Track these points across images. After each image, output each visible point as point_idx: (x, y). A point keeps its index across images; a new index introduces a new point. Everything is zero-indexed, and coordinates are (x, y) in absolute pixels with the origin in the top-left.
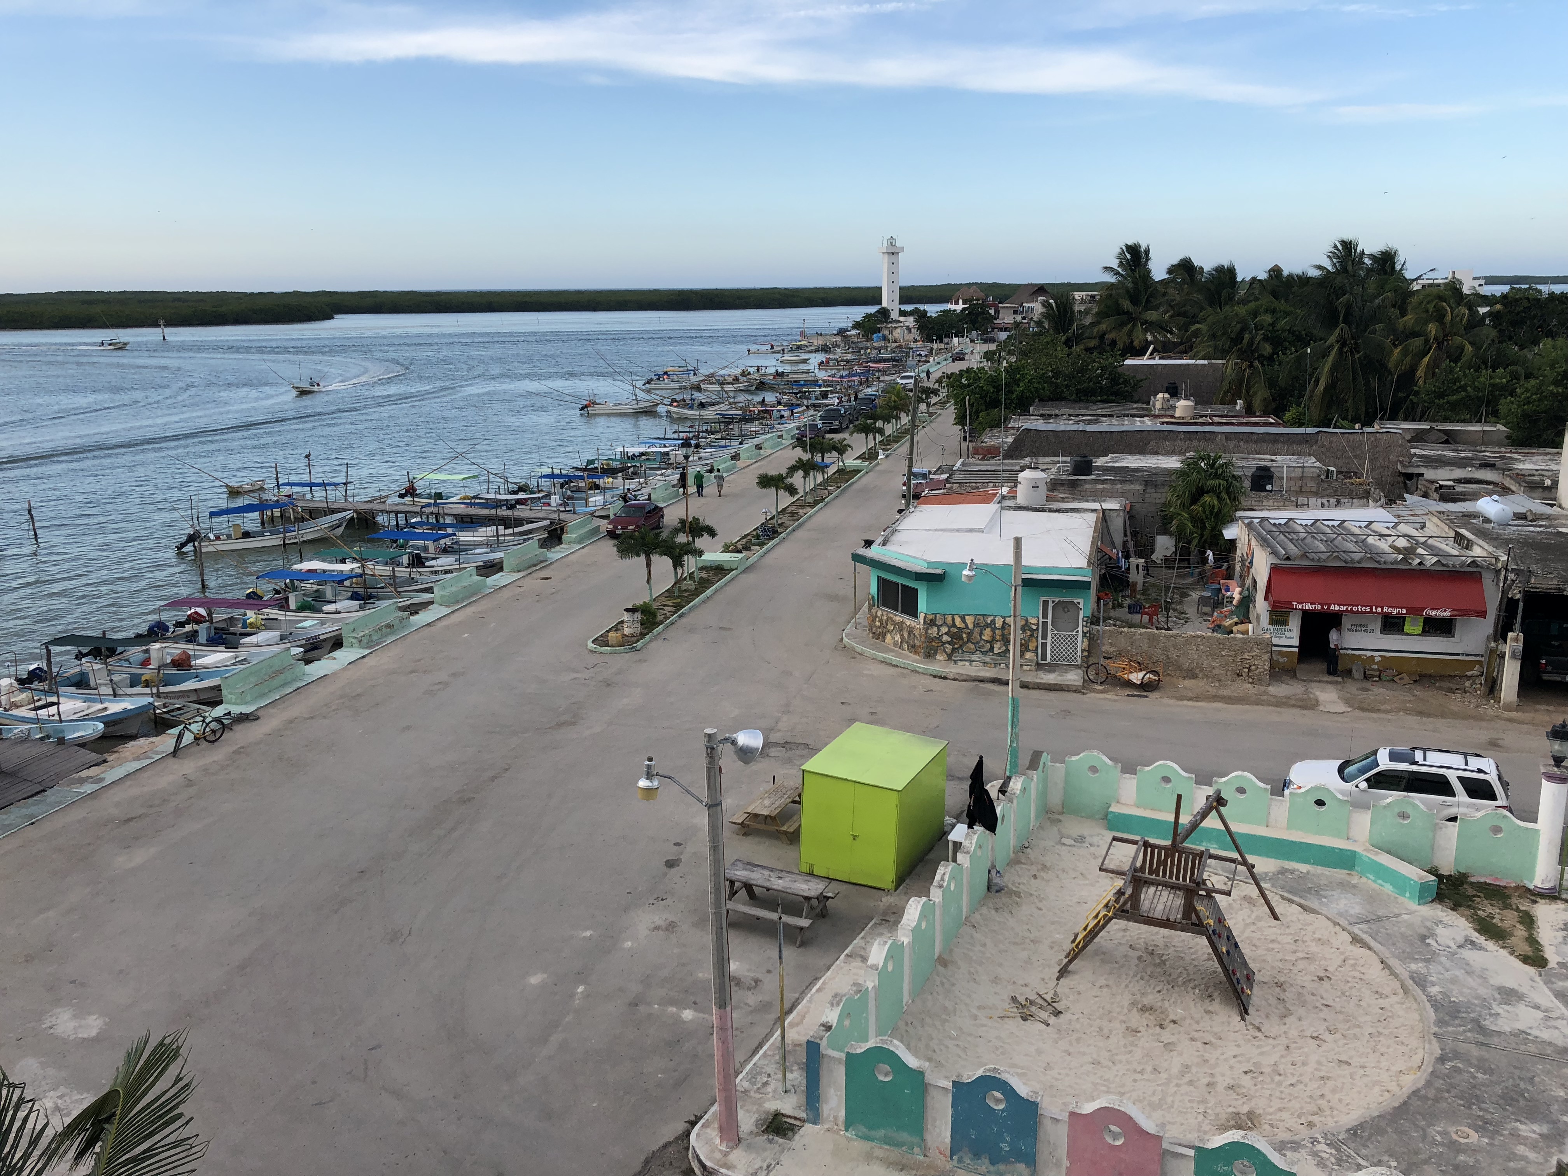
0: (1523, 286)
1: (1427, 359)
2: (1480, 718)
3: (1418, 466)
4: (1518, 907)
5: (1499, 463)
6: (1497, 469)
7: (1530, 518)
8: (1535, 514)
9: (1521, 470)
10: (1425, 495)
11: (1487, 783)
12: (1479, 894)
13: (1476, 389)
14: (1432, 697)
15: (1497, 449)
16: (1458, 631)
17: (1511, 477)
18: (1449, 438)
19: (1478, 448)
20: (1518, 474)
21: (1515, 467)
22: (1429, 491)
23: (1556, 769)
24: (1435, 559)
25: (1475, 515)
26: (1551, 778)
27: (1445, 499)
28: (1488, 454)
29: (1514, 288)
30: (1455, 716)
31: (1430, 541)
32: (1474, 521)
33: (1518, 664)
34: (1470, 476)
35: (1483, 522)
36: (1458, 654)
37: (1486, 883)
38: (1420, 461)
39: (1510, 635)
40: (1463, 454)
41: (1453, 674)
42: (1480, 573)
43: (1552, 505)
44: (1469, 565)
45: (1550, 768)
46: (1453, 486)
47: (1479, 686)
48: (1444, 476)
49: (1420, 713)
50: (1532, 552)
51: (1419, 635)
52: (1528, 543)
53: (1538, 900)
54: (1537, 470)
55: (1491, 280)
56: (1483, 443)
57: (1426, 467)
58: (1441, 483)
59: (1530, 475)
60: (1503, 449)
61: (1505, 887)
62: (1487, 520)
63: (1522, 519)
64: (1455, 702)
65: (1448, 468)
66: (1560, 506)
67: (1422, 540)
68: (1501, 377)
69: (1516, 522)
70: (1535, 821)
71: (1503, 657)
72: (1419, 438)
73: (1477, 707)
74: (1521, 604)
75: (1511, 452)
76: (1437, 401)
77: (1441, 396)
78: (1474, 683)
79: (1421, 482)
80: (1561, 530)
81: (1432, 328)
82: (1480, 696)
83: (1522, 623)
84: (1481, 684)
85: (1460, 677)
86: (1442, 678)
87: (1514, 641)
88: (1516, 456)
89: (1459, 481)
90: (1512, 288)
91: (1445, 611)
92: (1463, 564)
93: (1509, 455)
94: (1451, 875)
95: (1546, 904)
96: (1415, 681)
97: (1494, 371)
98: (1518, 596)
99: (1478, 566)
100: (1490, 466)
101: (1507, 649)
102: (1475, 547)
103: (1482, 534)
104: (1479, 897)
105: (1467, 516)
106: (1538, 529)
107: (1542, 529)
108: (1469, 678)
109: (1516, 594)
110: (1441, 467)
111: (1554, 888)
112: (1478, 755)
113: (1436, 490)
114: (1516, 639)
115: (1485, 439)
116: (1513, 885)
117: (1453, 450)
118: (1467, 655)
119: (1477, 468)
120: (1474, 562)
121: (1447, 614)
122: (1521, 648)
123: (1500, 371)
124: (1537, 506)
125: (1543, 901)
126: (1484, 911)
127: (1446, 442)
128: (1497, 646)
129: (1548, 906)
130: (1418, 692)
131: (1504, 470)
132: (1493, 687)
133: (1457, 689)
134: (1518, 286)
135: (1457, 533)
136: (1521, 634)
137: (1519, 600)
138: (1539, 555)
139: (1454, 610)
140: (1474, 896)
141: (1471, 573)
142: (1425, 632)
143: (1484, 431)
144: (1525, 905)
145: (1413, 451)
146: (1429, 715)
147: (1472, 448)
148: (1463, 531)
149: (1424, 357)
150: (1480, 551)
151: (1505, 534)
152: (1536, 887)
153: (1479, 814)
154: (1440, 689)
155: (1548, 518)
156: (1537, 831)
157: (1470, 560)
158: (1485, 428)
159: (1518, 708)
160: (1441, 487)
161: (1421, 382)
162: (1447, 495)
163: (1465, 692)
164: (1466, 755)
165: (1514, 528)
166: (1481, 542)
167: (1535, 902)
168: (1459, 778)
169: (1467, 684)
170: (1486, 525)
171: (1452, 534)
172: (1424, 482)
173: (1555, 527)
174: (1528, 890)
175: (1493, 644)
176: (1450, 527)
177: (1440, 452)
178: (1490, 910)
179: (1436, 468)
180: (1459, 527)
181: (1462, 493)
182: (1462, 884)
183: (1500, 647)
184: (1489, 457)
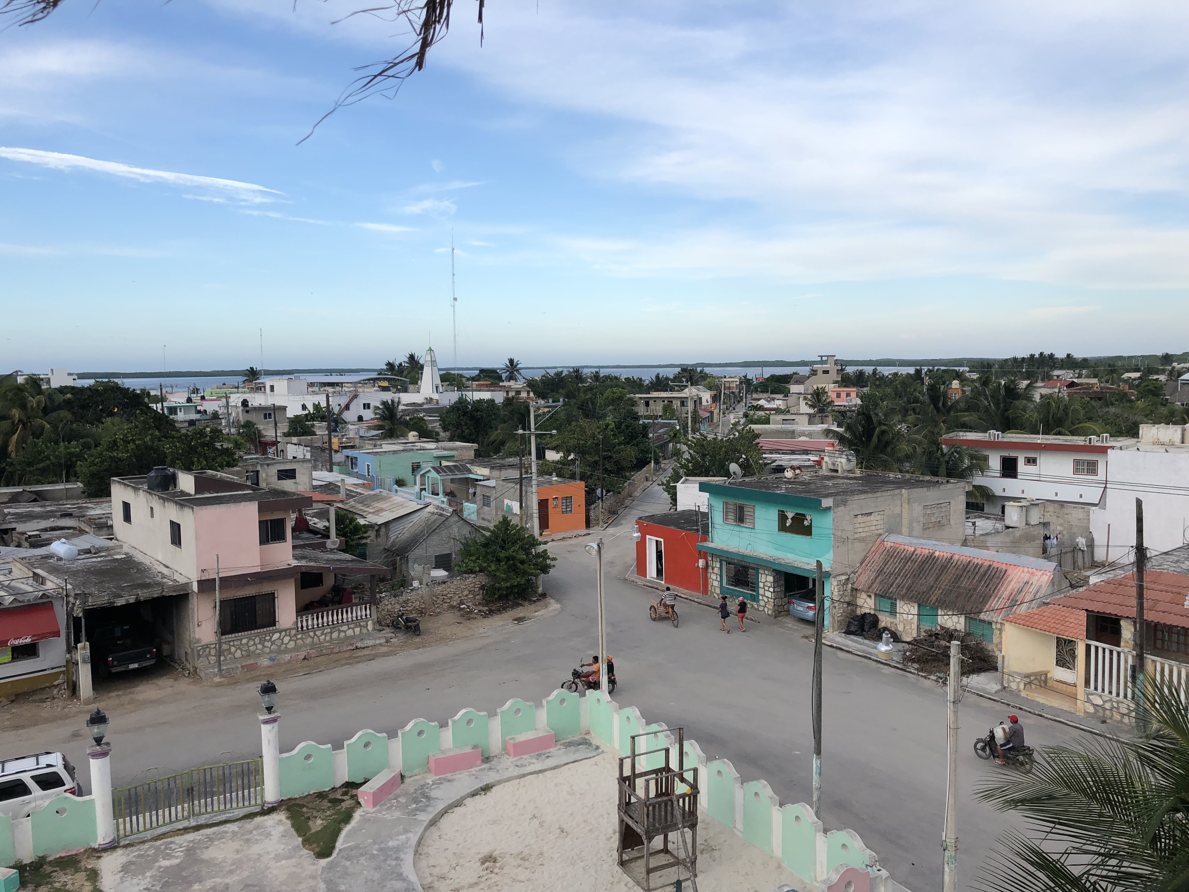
0: (104, 380)
1: (15, 437)
2: (67, 717)
3: (10, 522)
4: (86, 868)
5: (76, 512)
6: (74, 517)
7: (93, 551)
8: (97, 549)
9: (92, 515)
10: (19, 546)
11: (55, 773)
12: (55, 869)
13: (57, 457)
14: (25, 710)
15: (75, 502)
16: (41, 652)
17: (84, 522)
18: (39, 497)
19: (61, 502)
20: (90, 519)
21: (88, 513)
22: (22, 541)
23: (98, 747)
24: (13, 598)
25: (50, 556)
26: (95, 755)
27: (33, 546)
28: (68, 506)
29: (98, 382)
30: (46, 721)
31: (13, 584)
32: (51, 561)
33: (89, 667)
34: (54, 525)
35: (58, 560)
36: (45, 670)
37: (61, 858)
38: (13, 518)
39: (79, 645)
40: (49, 509)
41: (43, 686)
42: (51, 602)
43: (111, 539)
44: (41, 597)
45: (93, 748)
46: (39, 535)
47: (64, 691)
48: (31, 528)
49: (17, 727)
50: (93, 578)
51: (10, 662)
52: (91, 571)
53: (103, 854)
54: (104, 514)
55: (82, 376)
56: (67, 498)
57: (16, 522)
58: (29, 533)
59: (100, 518)
60: (80, 501)
61: (76, 855)
62: (60, 559)
63: (88, 553)
64: (46, 710)
65: (34, 521)
66: (117, 539)
67: (6, 583)
68: (75, 447)
69: (83, 557)
70: (90, 793)
71: (78, 664)
72: (14, 499)
73: (64, 708)
74: (83, 620)
75: (86, 503)
76: (28, 469)
77: (30, 464)
78: (61, 690)
79: (14, 534)
80: (116, 557)
81: (16, 413)
82: (65, 699)
83: (86, 635)
84: (65, 689)
85: (49, 688)
86: (34, 692)
87: (83, 650)
88: (90, 505)
89: (45, 530)
90: (97, 382)
91: (26, 638)
92: (36, 598)
93: (84, 505)
94: (32, 862)
95: (108, 855)
96: (12, 701)
97: (69, 443)
98: (81, 615)
99: (48, 597)
100: (69, 515)
101: (79, 657)
102: (48, 582)
103: (55, 570)
104: (55, 871)
105: (45, 558)
106: (99, 559)
107: (102, 559)
108: (56, 686)
109: (78, 613)
110: (29, 521)
111: (114, 840)
112: (47, 753)
113: (26, 539)
114: (84, 648)
115: (68, 494)
116: (82, 850)
117: (41, 506)
118: (52, 669)
119: (58, 518)
120: (44, 594)
121: (28, 640)
122: (89, 654)
123: (74, 443)
124: (99, 541)
125: (106, 854)
126: (59, 882)
127: (35, 500)
128: (71, 657)
129: (110, 857)
130: (15, 709)
131: (79, 517)
132: (74, 688)
133: (47, 698)
134: (100, 380)
135: (34, 573)
136: (87, 643)
137: (81, 617)
138: (97, 579)
139: (34, 636)
140: (52, 872)
141: (44, 603)
142: (14, 659)
143: (67, 489)
144: (91, 864)
145: (6, 511)
146: (23, 727)
147: (56, 503)
148: (39, 571)
149: (14, 434)
150: (52, 584)
151: (73, 567)
152: (100, 845)
153: (46, 804)
154: (34, 701)
155: (107, 549)
156: (92, 801)
157: (41, 593)
158: (67, 487)
159: (95, 700)
160: (30, 536)
161: (13, 455)
162: (36, 542)
163: (54, 698)
164: (37, 756)
165: (81, 561)
166: (52, 577)
167: (99, 857)
168: (32, 777)
169: (55, 692)
170: (60, 563)
171: (31, 575)
172: (16, 535)
173: (111, 555)
174: (95, 850)
175: (68, 656)
176: (28, 569)
177: (31, 509)
178: (63, 879)
179: (25, 522)
180: (35, 568)
181: (47, 540)
182: (41, 866)
183: (73, 656)
184: (69, 508)
